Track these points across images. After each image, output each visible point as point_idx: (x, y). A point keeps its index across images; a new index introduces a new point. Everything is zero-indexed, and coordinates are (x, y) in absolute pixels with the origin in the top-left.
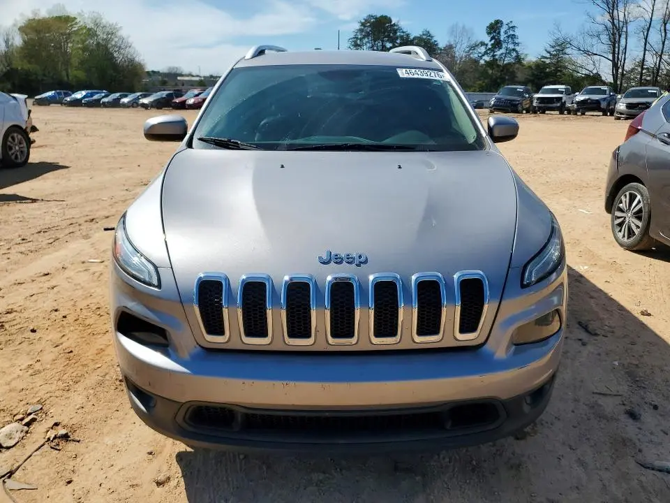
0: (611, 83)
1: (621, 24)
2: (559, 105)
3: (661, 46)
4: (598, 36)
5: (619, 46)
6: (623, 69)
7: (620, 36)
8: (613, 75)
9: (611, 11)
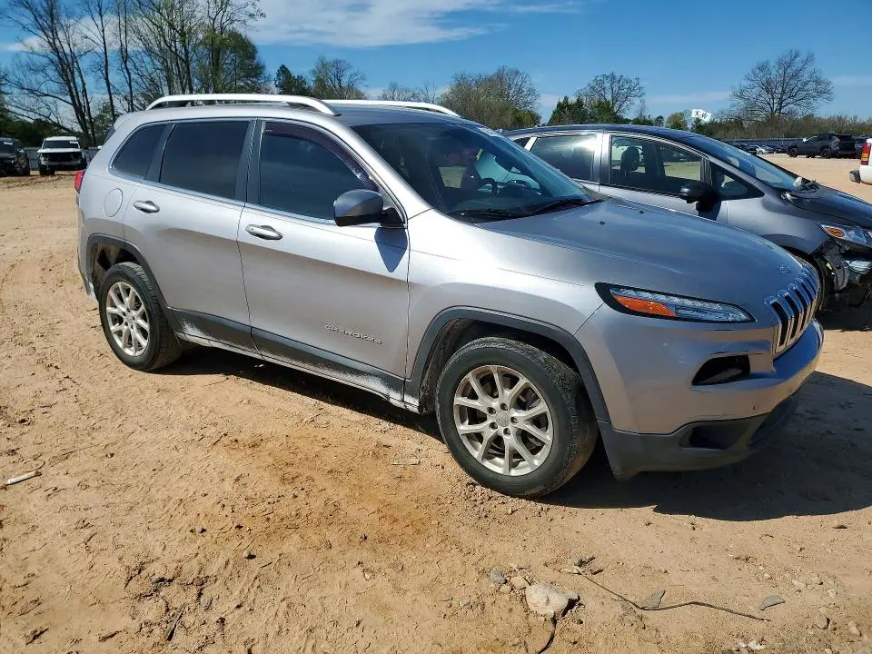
0: (79, 132)
1: (70, 59)
2: (79, 162)
3: (128, 89)
4: (43, 70)
5: (74, 84)
6: (90, 116)
7: (72, 73)
8: (80, 122)
9: (51, 41)
